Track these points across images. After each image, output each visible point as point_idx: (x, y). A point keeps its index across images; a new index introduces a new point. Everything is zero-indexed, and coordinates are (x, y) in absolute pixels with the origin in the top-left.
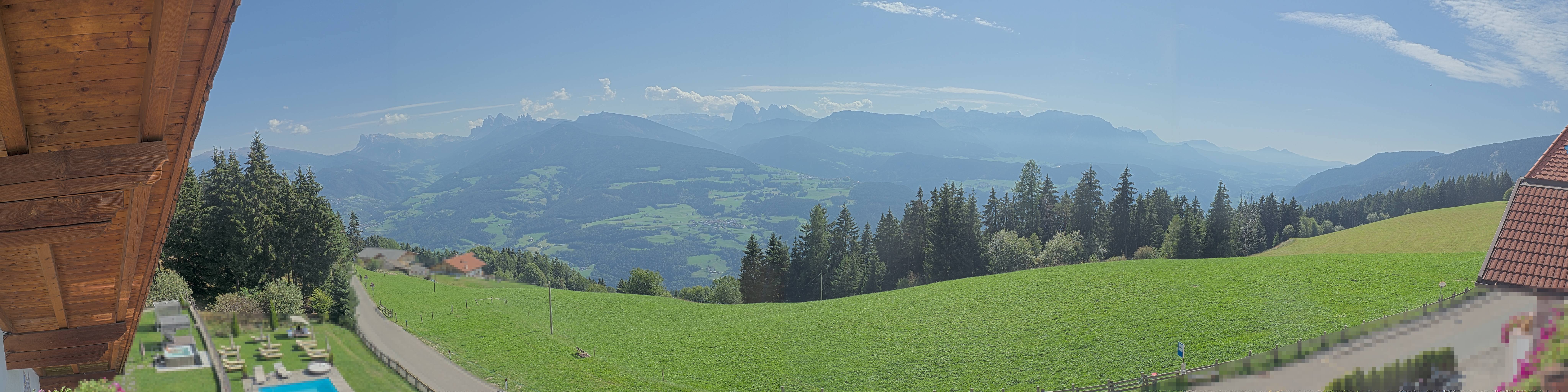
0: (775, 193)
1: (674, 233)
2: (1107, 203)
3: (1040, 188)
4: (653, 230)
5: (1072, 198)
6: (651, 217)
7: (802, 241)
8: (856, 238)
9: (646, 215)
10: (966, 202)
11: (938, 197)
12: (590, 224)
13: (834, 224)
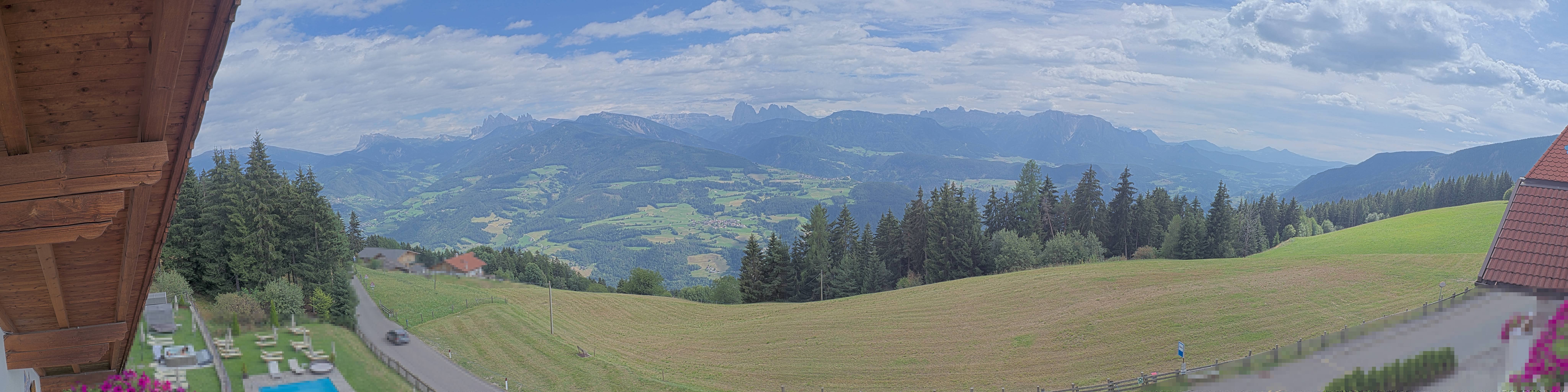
0: (775, 193)
1: (674, 233)
2: (1107, 204)
3: (1040, 188)
4: (653, 229)
5: (1073, 198)
6: (651, 217)
7: (802, 240)
8: (857, 237)
9: (646, 215)
10: (966, 201)
11: (938, 197)
12: (590, 224)
13: (834, 224)
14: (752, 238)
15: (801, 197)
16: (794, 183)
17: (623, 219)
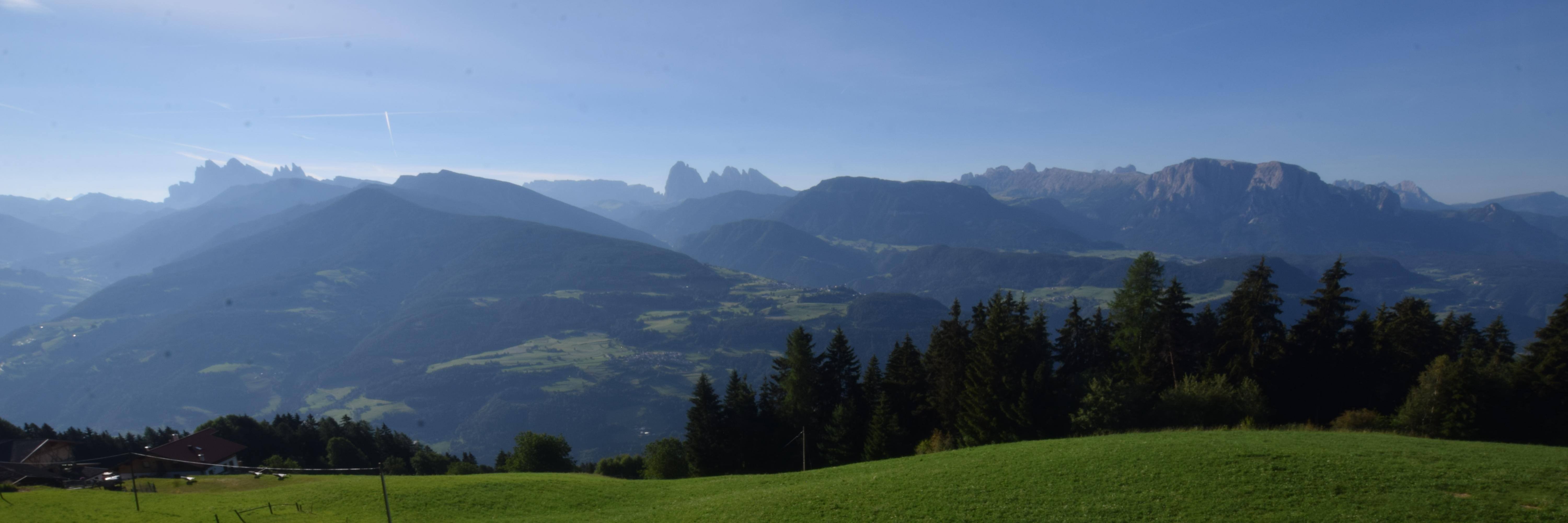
0: (736, 310)
1: (585, 375)
2: (1288, 327)
3: (1160, 301)
4: (547, 371)
5: (1219, 318)
6: (543, 351)
7: (776, 383)
8: (857, 377)
9: (536, 347)
10: (1031, 322)
11: (984, 316)
12: (439, 366)
13: (822, 356)
14: (703, 379)
15: (775, 318)
16: (763, 295)
17: (497, 356)
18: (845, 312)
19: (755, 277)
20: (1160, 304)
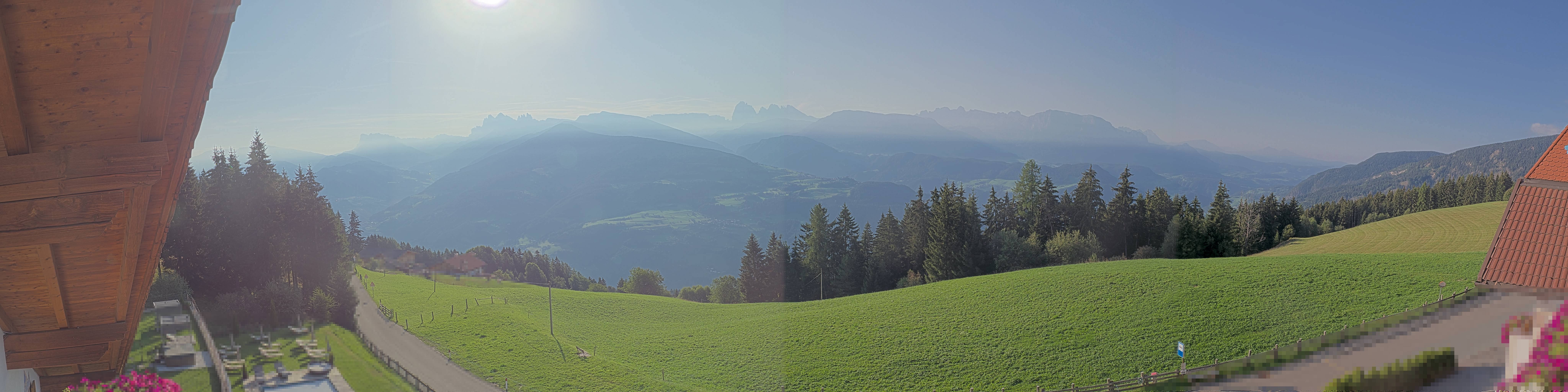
0: (776, 193)
1: (675, 233)
2: (1107, 204)
3: (1040, 188)
4: (653, 229)
5: (1073, 198)
6: (652, 217)
7: (802, 240)
8: (857, 237)
9: (647, 215)
10: (966, 201)
11: (938, 197)
12: (590, 224)
13: (834, 224)
14: (752, 238)
15: (803, 198)
16: (795, 183)
17: (624, 219)
18: (849, 194)
19: (791, 171)
20: (1041, 190)
